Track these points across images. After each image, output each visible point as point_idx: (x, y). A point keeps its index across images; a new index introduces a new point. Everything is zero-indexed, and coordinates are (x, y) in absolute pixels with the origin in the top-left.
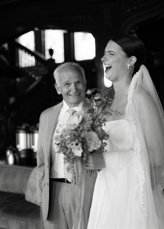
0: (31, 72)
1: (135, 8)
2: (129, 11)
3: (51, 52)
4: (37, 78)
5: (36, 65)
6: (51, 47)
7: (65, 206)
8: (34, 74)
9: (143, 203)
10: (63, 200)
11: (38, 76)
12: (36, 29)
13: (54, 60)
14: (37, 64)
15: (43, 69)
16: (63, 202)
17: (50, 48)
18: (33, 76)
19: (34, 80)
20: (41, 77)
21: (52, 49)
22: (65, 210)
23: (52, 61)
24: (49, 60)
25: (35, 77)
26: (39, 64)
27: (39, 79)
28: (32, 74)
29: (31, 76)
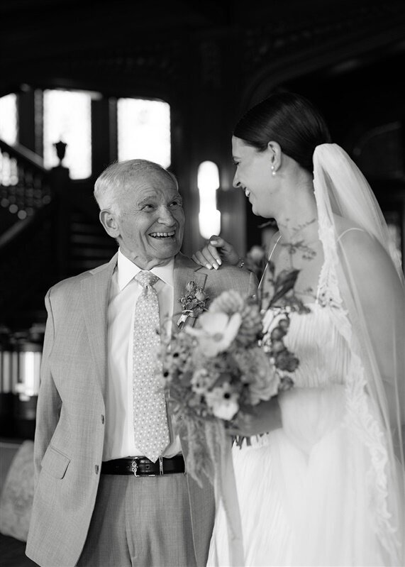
0: (7, 198)
1: (279, 43)
2: (263, 50)
3: (61, 148)
4: (22, 215)
5: (20, 182)
6: (61, 136)
7: (133, 541)
8: (16, 204)
9: (388, 515)
10: (128, 526)
11: (24, 209)
12: (26, 88)
13: (67, 171)
14: (24, 180)
15: (39, 193)
16: (128, 530)
17: (56, 140)
18: (13, 209)
19: (15, 218)
20: (31, 212)
21: (64, 141)
22: (134, 552)
23: (62, 171)
24: (54, 169)
25: (18, 211)
26: (29, 178)
27: (27, 216)
28: (10, 205)
29: (7, 208)
